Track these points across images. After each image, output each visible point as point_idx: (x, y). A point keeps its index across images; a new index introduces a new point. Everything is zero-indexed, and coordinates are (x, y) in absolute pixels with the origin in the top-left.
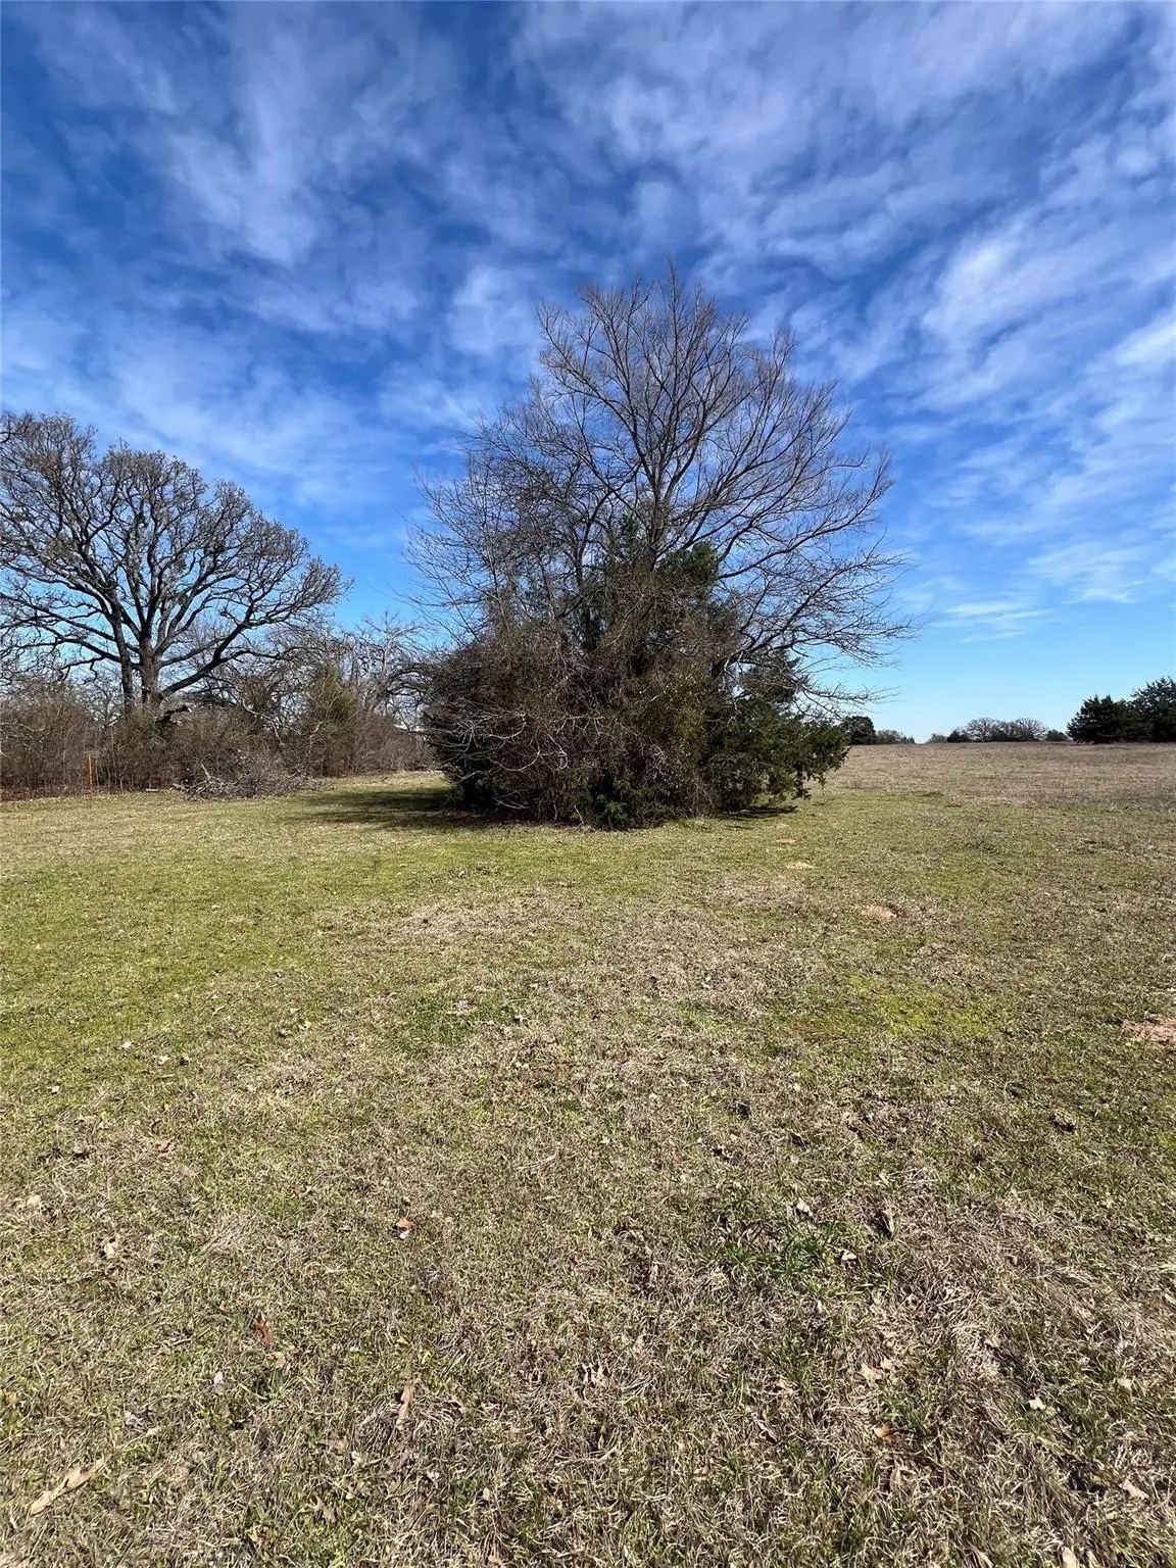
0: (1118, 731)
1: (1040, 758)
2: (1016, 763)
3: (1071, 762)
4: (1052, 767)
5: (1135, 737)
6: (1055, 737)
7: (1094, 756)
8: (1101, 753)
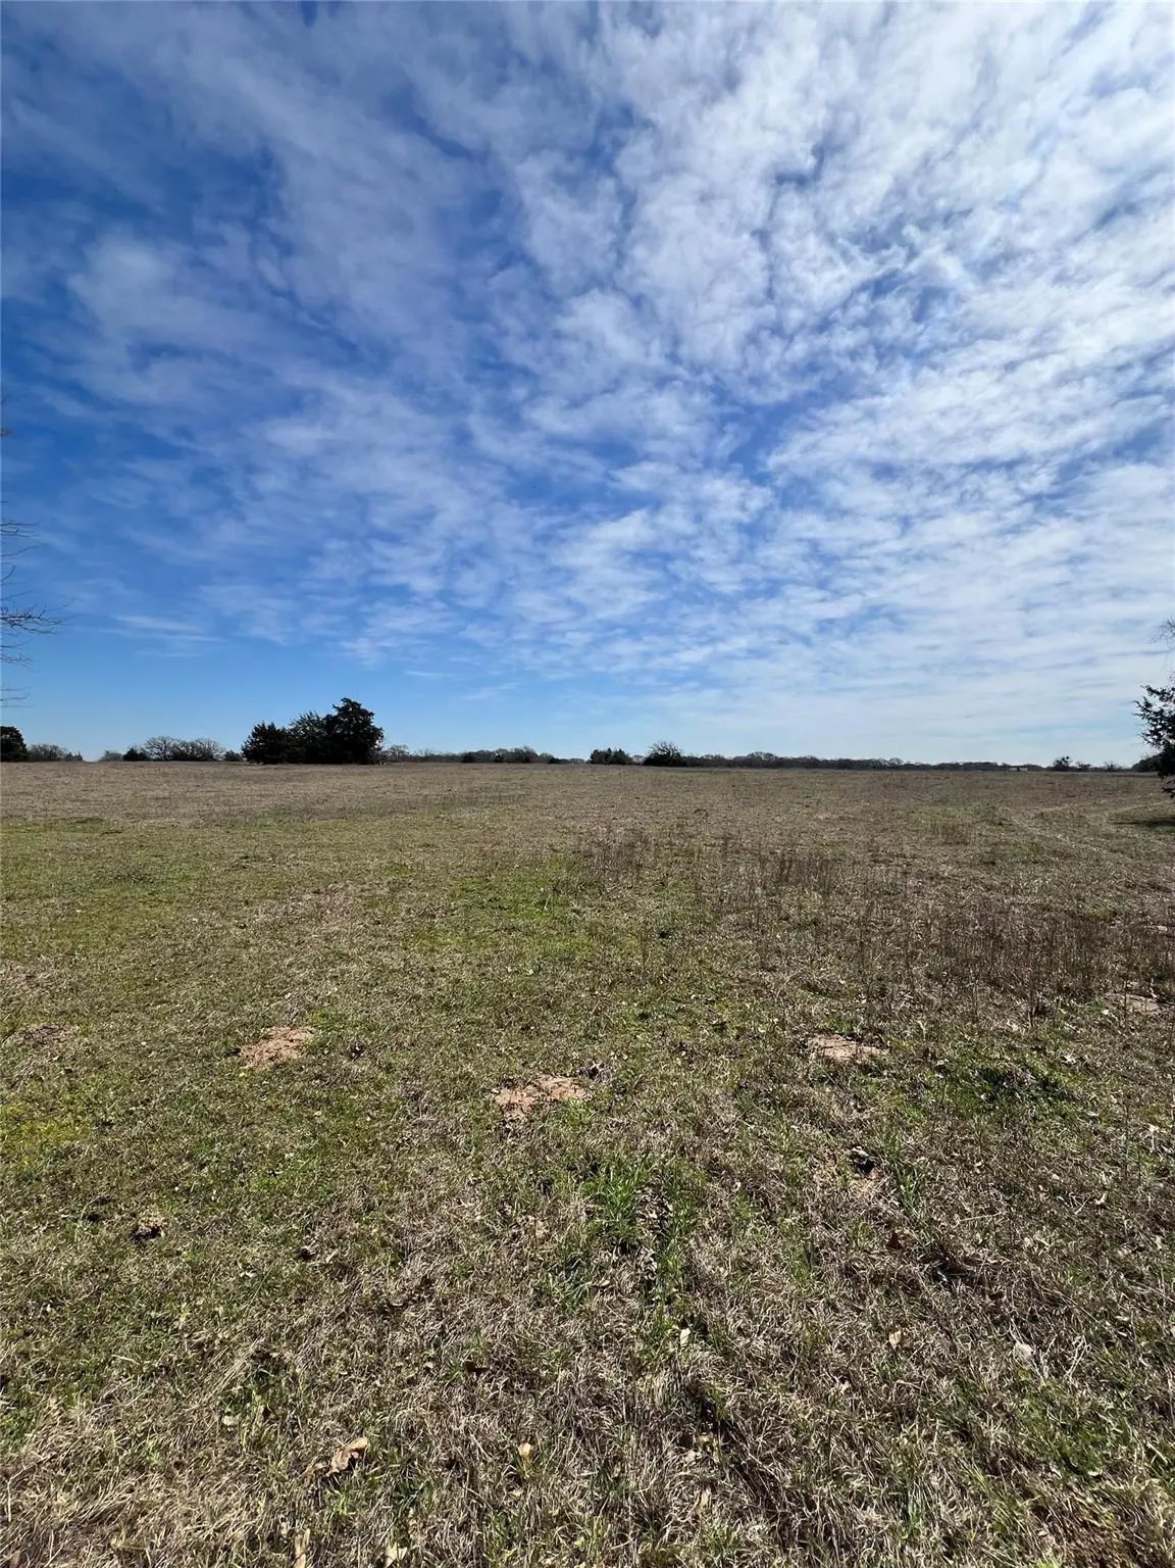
0: (281, 754)
1: (215, 777)
2: (191, 783)
3: (242, 781)
4: (225, 786)
5: (294, 759)
6: (231, 758)
7: (261, 775)
8: (267, 773)
